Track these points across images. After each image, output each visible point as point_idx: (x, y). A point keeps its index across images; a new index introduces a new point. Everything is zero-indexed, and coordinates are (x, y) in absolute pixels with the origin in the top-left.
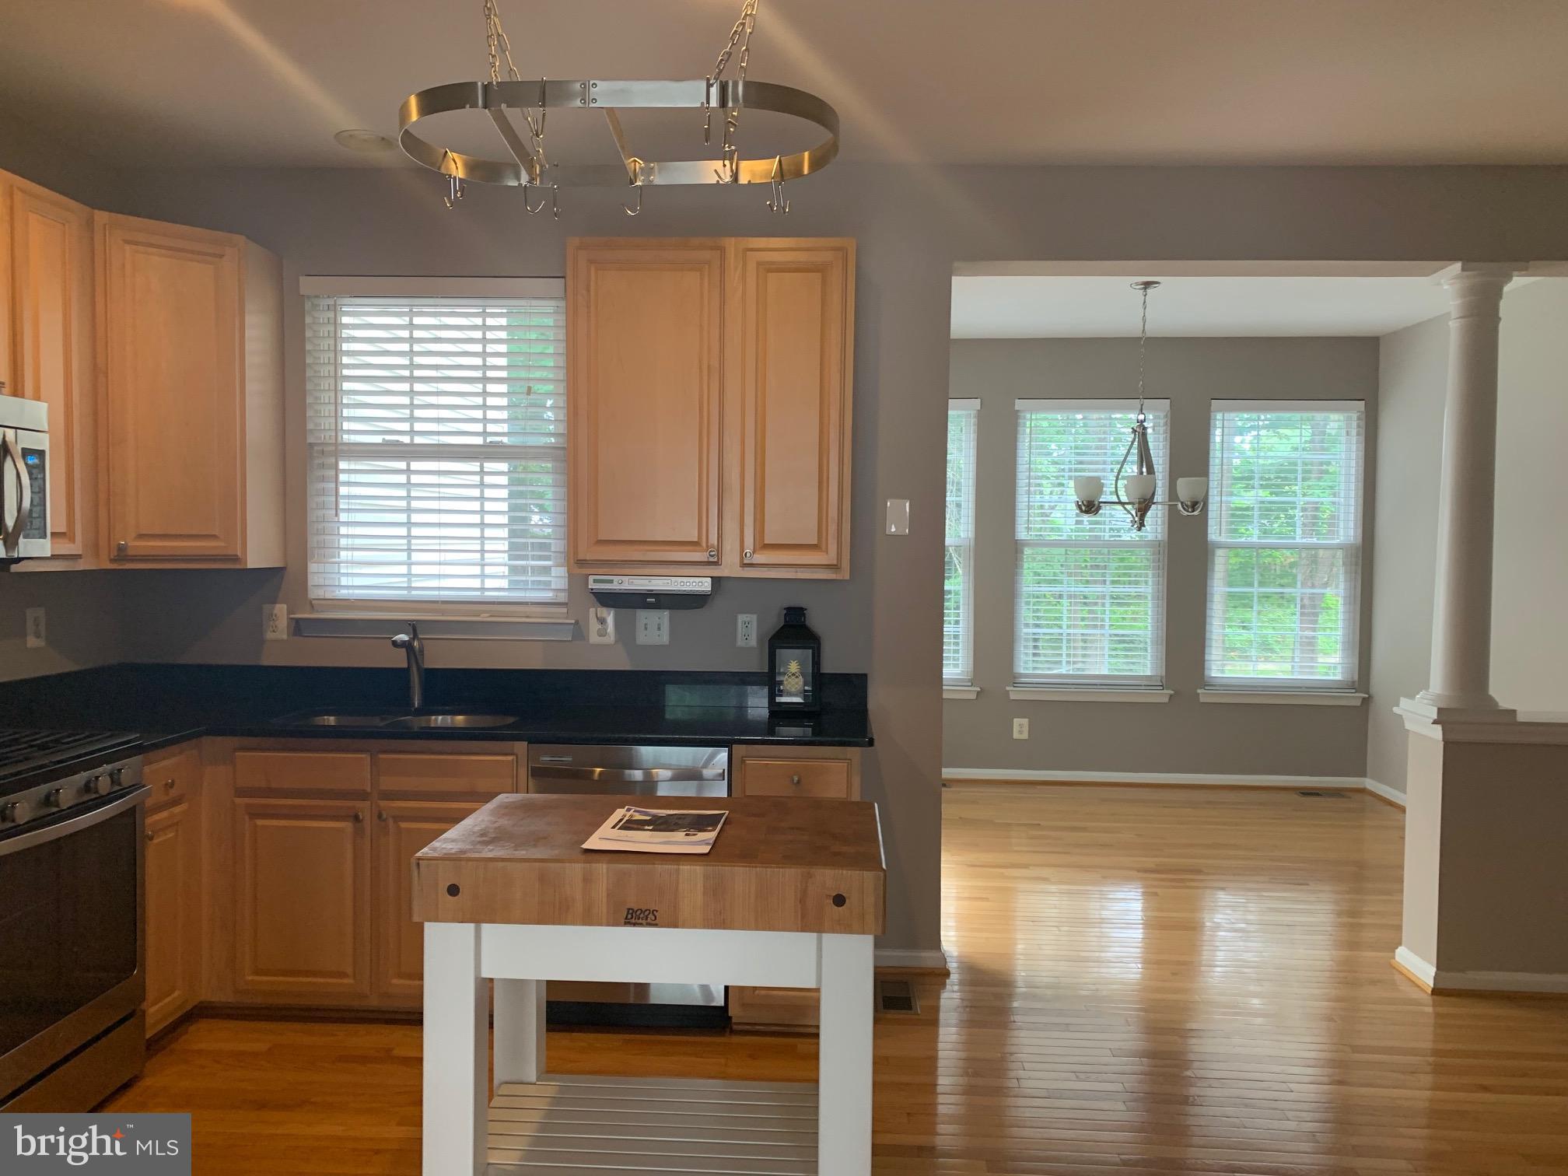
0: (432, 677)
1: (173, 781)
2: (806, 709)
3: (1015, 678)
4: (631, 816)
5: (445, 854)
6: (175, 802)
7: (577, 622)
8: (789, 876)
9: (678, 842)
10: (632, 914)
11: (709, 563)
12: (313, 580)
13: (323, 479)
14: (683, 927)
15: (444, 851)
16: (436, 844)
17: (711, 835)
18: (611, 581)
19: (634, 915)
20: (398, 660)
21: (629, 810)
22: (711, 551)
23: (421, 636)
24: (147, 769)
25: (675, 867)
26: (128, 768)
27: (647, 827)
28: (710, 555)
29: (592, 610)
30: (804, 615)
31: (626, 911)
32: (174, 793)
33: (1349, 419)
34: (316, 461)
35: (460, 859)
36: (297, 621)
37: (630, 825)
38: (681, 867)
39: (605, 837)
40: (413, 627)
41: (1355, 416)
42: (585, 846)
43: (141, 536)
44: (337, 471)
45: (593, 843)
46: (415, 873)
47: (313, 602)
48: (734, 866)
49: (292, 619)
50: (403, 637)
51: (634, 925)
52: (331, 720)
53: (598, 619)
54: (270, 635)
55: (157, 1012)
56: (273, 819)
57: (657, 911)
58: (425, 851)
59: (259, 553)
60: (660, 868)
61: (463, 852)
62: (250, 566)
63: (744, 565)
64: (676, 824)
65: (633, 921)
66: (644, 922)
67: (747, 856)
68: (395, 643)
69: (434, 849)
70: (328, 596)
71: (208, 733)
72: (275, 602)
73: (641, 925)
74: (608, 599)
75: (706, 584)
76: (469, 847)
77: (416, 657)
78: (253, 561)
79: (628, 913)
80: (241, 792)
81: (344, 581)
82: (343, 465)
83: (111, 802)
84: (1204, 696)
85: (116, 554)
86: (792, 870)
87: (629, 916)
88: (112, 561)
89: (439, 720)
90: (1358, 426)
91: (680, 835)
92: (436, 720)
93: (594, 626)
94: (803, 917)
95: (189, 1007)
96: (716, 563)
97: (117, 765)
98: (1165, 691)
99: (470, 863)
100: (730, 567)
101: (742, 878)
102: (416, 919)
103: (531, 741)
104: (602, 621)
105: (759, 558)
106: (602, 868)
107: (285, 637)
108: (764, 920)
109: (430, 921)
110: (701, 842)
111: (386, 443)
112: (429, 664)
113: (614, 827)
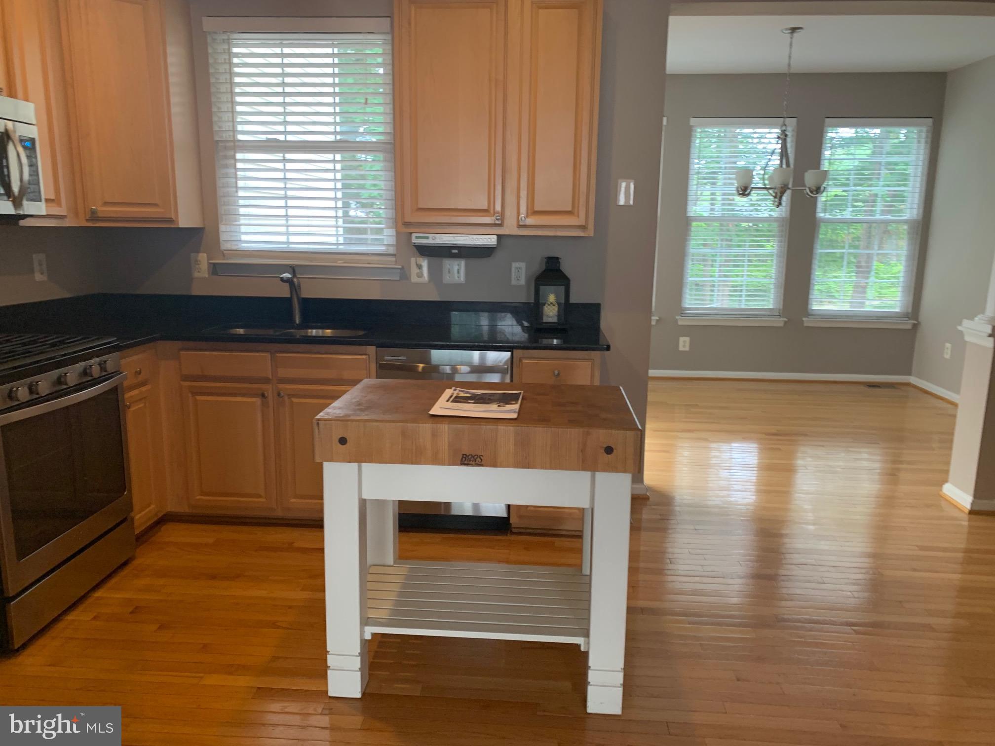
0: (306, 303)
1: (140, 371)
2: (559, 327)
3: (683, 310)
4: (458, 394)
5: (336, 417)
6: (143, 384)
7: (403, 268)
8: (574, 433)
9: (492, 411)
10: (465, 458)
11: (495, 225)
12: (223, 237)
13: (226, 166)
14: (501, 466)
15: (335, 415)
16: (327, 410)
17: (516, 407)
18: (427, 238)
19: (467, 458)
20: (284, 292)
21: (455, 390)
22: (497, 216)
23: (298, 276)
24: (123, 362)
25: (495, 427)
26: (111, 360)
27: (470, 401)
28: (497, 219)
29: (413, 260)
30: (559, 263)
31: (461, 456)
32: (141, 378)
33: (920, 132)
34: (221, 154)
35: (348, 421)
36: (214, 264)
37: (457, 400)
38: (499, 427)
39: (442, 406)
40: (293, 269)
41: (924, 129)
42: (431, 412)
43: (106, 204)
44: (236, 160)
45: (435, 410)
46: (316, 431)
47: (225, 252)
48: (536, 427)
49: (211, 263)
50: (287, 275)
51: (467, 465)
52: (241, 331)
53: (417, 264)
54: (196, 275)
55: (141, 518)
56: (208, 395)
57: (482, 456)
58: (321, 415)
59: (186, 218)
60: (485, 428)
61: (346, 415)
62: (181, 226)
63: (520, 226)
64: (489, 399)
65: (466, 462)
66: (474, 463)
67: (544, 420)
68: (282, 279)
69: (328, 414)
70: (234, 248)
71: (162, 338)
72: (198, 252)
73: (471, 465)
74: (426, 251)
75: (493, 240)
76: (351, 413)
77: (296, 290)
78: (183, 223)
79: (463, 457)
80: (186, 378)
81: (244, 238)
82: (239, 156)
83: (100, 383)
84: (807, 322)
85: (89, 216)
86: (577, 429)
87: (464, 459)
88: (87, 220)
89: (314, 332)
90: (927, 137)
91: (494, 406)
92: (312, 332)
93: (414, 270)
94: (583, 461)
95: (160, 515)
96: (500, 225)
97: (104, 358)
98: (782, 319)
99: (354, 423)
100: (510, 228)
101: (541, 435)
102: (318, 460)
103: (379, 346)
104: (420, 267)
105: (530, 221)
106: (445, 427)
107: (207, 276)
108: (556, 462)
109: (327, 461)
110: (510, 411)
111: (269, 141)
112: (305, 294)
113: (448, 401)
